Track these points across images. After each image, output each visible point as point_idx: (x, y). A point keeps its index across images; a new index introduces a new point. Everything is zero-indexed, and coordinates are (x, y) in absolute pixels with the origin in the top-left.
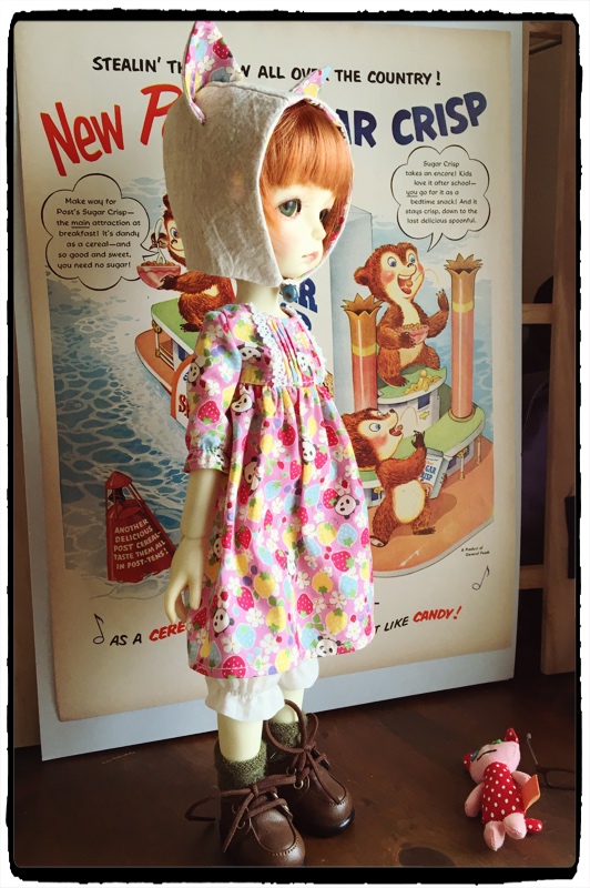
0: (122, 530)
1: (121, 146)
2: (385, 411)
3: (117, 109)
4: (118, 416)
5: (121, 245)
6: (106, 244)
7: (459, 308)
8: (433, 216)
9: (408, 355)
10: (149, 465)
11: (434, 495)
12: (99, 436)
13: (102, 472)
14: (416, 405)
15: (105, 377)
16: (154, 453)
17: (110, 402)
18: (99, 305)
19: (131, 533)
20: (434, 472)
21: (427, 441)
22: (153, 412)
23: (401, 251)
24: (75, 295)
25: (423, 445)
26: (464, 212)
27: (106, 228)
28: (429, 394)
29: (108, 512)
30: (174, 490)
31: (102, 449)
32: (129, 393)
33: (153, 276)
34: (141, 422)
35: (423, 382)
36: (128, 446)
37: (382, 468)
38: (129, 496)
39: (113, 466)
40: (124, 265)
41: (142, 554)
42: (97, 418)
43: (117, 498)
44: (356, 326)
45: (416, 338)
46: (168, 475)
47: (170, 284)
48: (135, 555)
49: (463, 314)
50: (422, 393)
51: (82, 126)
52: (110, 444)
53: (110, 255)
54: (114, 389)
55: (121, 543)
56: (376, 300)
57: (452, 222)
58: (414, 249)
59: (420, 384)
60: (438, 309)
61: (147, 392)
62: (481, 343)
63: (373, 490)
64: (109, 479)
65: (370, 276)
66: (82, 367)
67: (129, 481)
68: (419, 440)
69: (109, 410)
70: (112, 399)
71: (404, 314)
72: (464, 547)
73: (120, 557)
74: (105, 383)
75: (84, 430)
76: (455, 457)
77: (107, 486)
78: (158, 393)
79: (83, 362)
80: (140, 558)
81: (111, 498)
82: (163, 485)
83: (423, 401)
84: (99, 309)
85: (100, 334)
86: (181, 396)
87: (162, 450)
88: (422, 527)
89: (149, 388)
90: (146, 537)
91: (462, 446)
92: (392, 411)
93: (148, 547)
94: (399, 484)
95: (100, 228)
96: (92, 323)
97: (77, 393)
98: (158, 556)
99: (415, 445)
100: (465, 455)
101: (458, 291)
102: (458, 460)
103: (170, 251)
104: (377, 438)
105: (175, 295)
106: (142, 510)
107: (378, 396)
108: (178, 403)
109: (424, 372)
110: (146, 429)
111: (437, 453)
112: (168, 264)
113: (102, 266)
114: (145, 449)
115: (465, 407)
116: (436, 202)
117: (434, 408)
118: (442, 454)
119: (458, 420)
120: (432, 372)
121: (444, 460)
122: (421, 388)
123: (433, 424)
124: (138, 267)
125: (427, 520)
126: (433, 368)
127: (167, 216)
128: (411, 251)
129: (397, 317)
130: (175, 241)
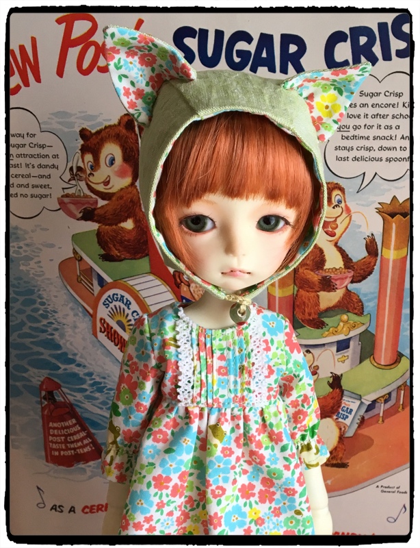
1: (38, 80)
3: (34, 41)
4: (47, 331)
5: (42, 177)
6: (29, 176)
7: (391, 254)
8: (366, 154)
9: (328, 299)
10: (75, 375)
11: (350, 433)
12: (31, 346)
13: (37, 376)
14: (335, 349)
15: (34, 297)
16: (79, 365)
17: (40, 318)
18: (26, 232)
19: (63, 428)
20: (350, 413)
21: (343, 382)
22: (77, 331)
25: (340, 387)
26: (405, 148)
27: (28, 160)
28: (349, 340)
29: (43, 409)
30: (97, 399)
31: (35, 357)
32: (55, 312)
33: (72, 207)
34: (68, 338)
35: (345, 327)
36: (57, 357)
38: (59, 399)
39: (45, 373)
40: (46, 196)
41: (72, 446)
42: (28, 331)
43: (49, 399)
45: (338, 282)
46: (92, 385)
47: (88, 215)
48: (67, 447)
49: (394, 261)
50: (341, 337)
52: (42, 354)
53: (33, 186)
54: (42, 307)
55: (54, 435)
57: (388, 160)
58: (342, 190)
59: (339, 328)
60: (366, 254)
61: (71, 313)
64: (43, 383)
67: (58, 387)
68: (336, 382)
70: (42, 315)
71: (327, 257)
72: (379, 484)
73: (54, 446)
74: (34, 302)
76: (374, 402)
77: (41, 388)
78: (80, 314)
80: (71, 449)
81: (45, 398)
82: (88, 393)
83: (343, 345)
84: (27, 236)
85: (28, 259)
86: (101, 319)
87: (86, 364)
88: (335, 459)
89: (72, 309)
90: (75, 433)
91: (386, 391)
92: (308, 351)
93: (77, 441)
95: (22, 161)
96: (21, 248)
98: (86, 450)
99: (331, 385)
100: (386, 401)
101: (390, 236)
102: (377, 405)
103: (87, 184)
105: (93, 226)
106: (70, 411)
108: (99, 325)
109: (345, 317)
110: (71, 344)
111: (353, 395)
112: (86, 196)
113: (26, 196)
114: (72, 361)
115: (389, 354)
116: (371, 138)
117: (354, 353)
118: (360, 397)
119: (380, 367)
120: (354, 318)
121: (362, 403)
122: (341, 333)
123: (352, 368)
124: (58, 199)
125: (340, 455)
126: (356, 314)
127: (84, 150)
128: (339, 192)
129: (318, 260)
130: (91, 174)
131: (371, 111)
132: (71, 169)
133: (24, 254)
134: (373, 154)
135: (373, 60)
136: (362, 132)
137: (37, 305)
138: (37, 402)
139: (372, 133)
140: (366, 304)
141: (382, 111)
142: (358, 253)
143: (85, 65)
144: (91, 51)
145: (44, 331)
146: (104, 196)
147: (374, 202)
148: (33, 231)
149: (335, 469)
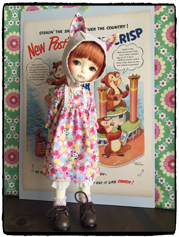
0: (39, 144)
1: (44, 52)
2: (109, 118)
3: (44, 43)
5: (43, 75)
6: (40, 75)
7: (133, 90)
8: (125, 64)
9: (116, 103)
11: (124, 144)
12: (35, 120)
14: (118, 117)
15: (37, 106)
17: (38, 112)
19: (41, 145)
20: (124, 137)
21: (121, 128)
23: (115, 74)
24: (32, 86)
25: (121, 129)
26: (135, 62)
27: (40, 71)
28: (123, 114)
29: (36, 139)
31: (36, 123)
32: (43, 110)
33: (49, 82)
35: (121, 111)
37: (108, 135)
38: (41, 136)
39: (38, 128)
40: (43, 79)
44: (101, 95)
45: (119, 98)
47: (53, 84)
48: (42, 151)
49: (134, 91)
50: (120, 114)
51: (36, 48)
52: (38, 122)
53: (40, 77)
55: (38, 147)
56: (107, 87)
57: (131, 65)
58: (119, 73)
59: (120, 111)
60: (126, 90)
62: (140, 100)
63: (105, 141)
64: (37, 131)
65: (105, 81)
66: (33, 103)
67: (41, 132)
68: (119, 128)
69: (38, 114)
71: (115, 91)
72: (134, 162)
73: (38, 151)
74: (37, 107)
75: (32, 119)
76: (131, 134)
77: (36, 133)
79: (33, 102)
81: (37, 136)
83: (121, 116)
88: (120, 153)
90: (44, 146)
91: (134, 130)
92: (111, 119)
94: (113, 140)
95: (38, 71)
97: (31, 110)
99: (118, 129)
100: (134, 134)
102: (132, 135)
103: (54, 76)
104: (106, 126)
105: (54, 86)
106: (44, 139)
107: (107, 114)
109: (121, 108)
111: (125, 132)
112: (53, 79)
113: (38, 80)
115: (134, 119)
116: (126, 60)
117: (124, 118)
118: (127, 132)
119: (132, 123)
120: (123, 108)
121: (127, 134)
122: (120, 113)
123: (124, 123)
124: (46, 80)
125: (122, 152)
126: (124, 107)
127: (54, 67)
128: (118, 74)
129: (113, 92)
130: (55, 73)
131: (125, 53)
132: (50, 72)
133: (36, 95)
134: (126, 64)
135: (125, 42)
136: (124, 59)
137: (38, 108)
138: (35, 137)
139: (126, 59)
140: (127, 104)
141: (128, 53)
142: (124, 90)
143: (56, 47)
144: (57, 44)
145: (39, 116)
146: (58, 78)
147: (127, 76)
148: (39, 89)
149: (120, 157)
